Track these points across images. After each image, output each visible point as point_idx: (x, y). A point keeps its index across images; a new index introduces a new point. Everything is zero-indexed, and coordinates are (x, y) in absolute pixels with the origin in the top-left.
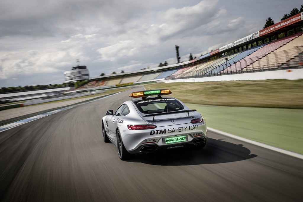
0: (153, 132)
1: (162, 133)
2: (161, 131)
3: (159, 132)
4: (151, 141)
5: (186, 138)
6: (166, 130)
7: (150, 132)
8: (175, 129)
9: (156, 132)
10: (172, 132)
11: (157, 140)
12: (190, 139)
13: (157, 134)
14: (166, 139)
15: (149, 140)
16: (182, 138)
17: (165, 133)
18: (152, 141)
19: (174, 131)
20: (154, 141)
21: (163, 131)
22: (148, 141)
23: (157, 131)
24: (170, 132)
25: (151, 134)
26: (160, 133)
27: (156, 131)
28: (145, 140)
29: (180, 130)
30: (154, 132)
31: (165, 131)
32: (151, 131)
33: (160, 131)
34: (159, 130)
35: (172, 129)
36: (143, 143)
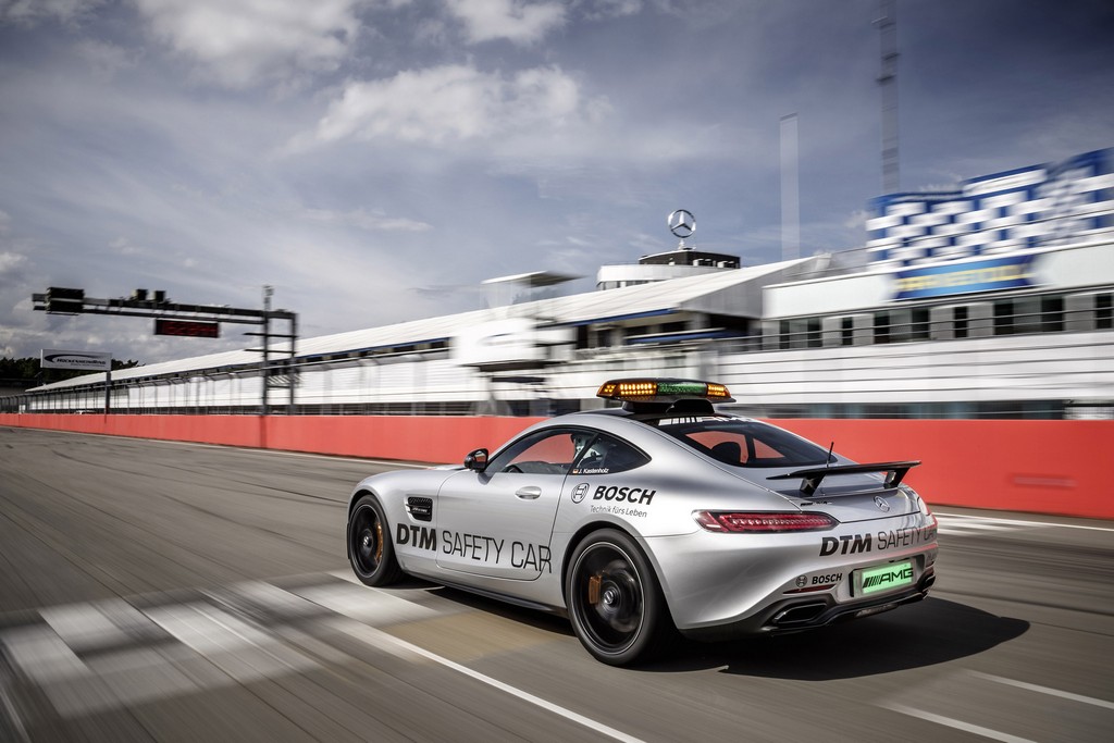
0: (830, 545)
2: (858, 541)
3: (851, 542)
4: (818, 584)
6: (873, 536)
7: (820, 542)
8: (895, 533)
9: (841, 542)
10: (887, 545)
11: (841, 577)
13: (844, 552)
14: (866, 575)
15: (815, 580)
16: (904, 571)
17: (869, 549)
18: (824, 584)
19: (892, 540)
20: (828, 583)
21: (863, 538)
22: (809, 584)
23: (846, 539)
24: (883, 544)
25: (824, 552)
26: (853, 551)
27: (841, 538)
28: (798, 579)
29: (906, 540)
30: (836, 545)
31: (868, 538)
32: (824, 540)
33: (854, 539)
34: (851, 537)
35: (888, 534)
36: (789, 592)
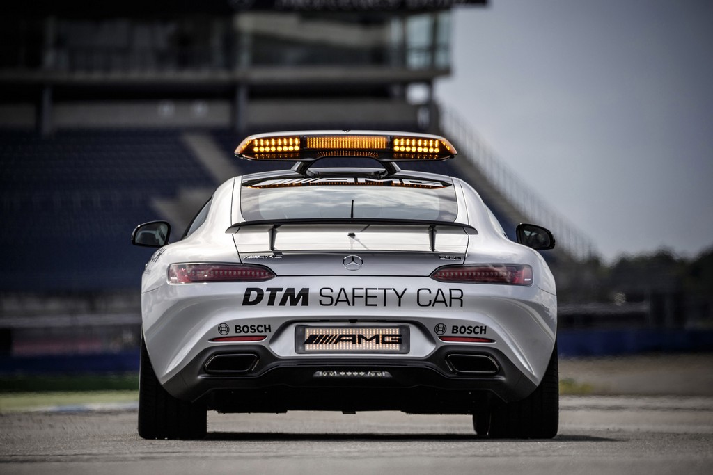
0: (254, 295)
1: (294, 302)
2: (290, 292)
3: (279, 295)
4: (243, 334)
5: (403, 340)
6: (310, 292)
7: (243, 292)
8: (349, 291)
9: (267, 294)
10: (335, 301)
11: (269, 328)
12: (421, 348)
13: (271, 302)
14: (309, 333)
15: (238, 328)
16: (384, 336)
17: (305, 303)
18: (250, 334)
19: (342, 297)
20: (257, 333)
21: (297, 292)
22: (232, 333)
23: (273, 291)
24: (328, 301)
25: (246, 302)
26: (283, 303)
27: (268, 290)
28: (220, 327)
29: (370, 301)
30: (261, 296)
31: (305, 294)
32: (249, 290)
33: (284, 291)
34: (281, 290)
35: (336, 290)
36: (213, 340)
